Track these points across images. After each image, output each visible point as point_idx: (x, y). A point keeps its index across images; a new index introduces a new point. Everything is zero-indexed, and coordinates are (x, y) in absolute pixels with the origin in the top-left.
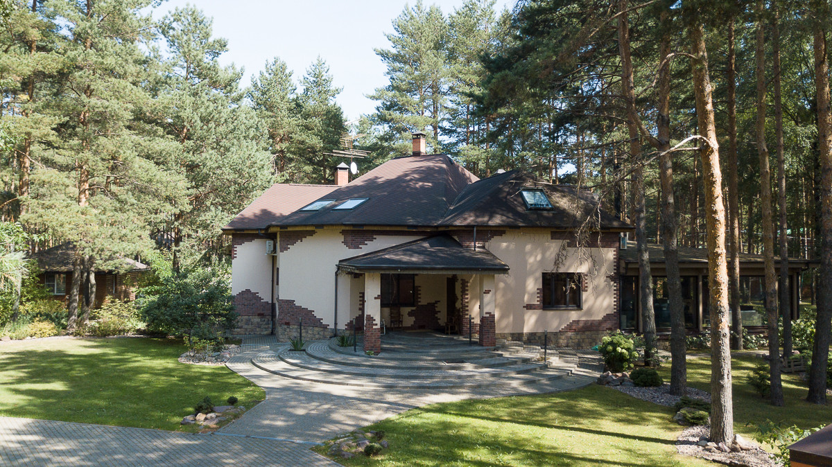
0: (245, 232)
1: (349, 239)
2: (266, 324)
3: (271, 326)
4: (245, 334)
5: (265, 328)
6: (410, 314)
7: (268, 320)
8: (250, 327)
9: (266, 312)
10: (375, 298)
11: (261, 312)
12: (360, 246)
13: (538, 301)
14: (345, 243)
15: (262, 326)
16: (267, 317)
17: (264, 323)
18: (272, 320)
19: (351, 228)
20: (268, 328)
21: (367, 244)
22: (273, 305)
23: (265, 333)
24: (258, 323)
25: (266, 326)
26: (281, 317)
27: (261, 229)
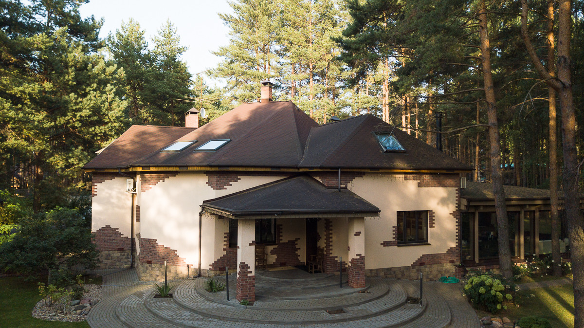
0: (106, 171)
1: (214, 179)
2: (126, 258)
3: (130, 260)
4: (105, 268)
5: (125, 262)
6: (272, 252)
7: (128, 255)
8: (110, 261)
9: (126, 247)
10: (250, 245)
11: (121, 247)
12: (225, 187)
13: (393, 238)
14: (209, 183)
15: (122, 261)
16: (127, 251)
17: (124, 257)
18: (132, 254)
19: (217, 169)
20: (128, 262)
21: (231, 185)
22: (133, 240)
23: (125, 266)
24: (118, 257)
25: (126, 260)
26: (143, 256)
27: (121, 169)
